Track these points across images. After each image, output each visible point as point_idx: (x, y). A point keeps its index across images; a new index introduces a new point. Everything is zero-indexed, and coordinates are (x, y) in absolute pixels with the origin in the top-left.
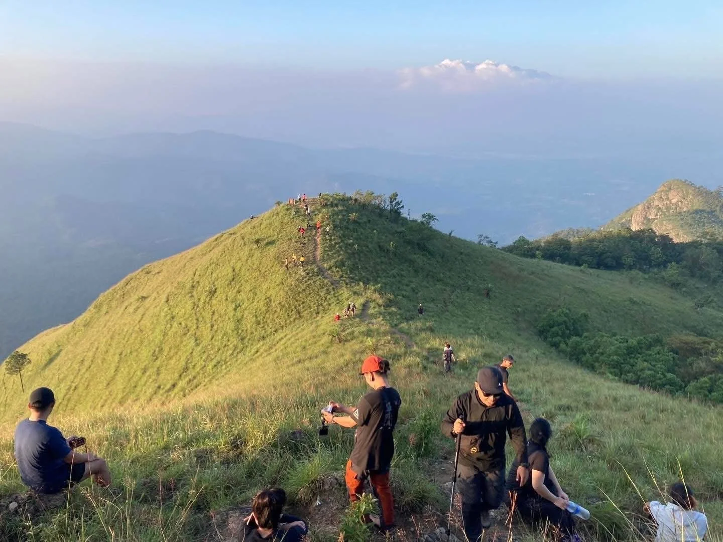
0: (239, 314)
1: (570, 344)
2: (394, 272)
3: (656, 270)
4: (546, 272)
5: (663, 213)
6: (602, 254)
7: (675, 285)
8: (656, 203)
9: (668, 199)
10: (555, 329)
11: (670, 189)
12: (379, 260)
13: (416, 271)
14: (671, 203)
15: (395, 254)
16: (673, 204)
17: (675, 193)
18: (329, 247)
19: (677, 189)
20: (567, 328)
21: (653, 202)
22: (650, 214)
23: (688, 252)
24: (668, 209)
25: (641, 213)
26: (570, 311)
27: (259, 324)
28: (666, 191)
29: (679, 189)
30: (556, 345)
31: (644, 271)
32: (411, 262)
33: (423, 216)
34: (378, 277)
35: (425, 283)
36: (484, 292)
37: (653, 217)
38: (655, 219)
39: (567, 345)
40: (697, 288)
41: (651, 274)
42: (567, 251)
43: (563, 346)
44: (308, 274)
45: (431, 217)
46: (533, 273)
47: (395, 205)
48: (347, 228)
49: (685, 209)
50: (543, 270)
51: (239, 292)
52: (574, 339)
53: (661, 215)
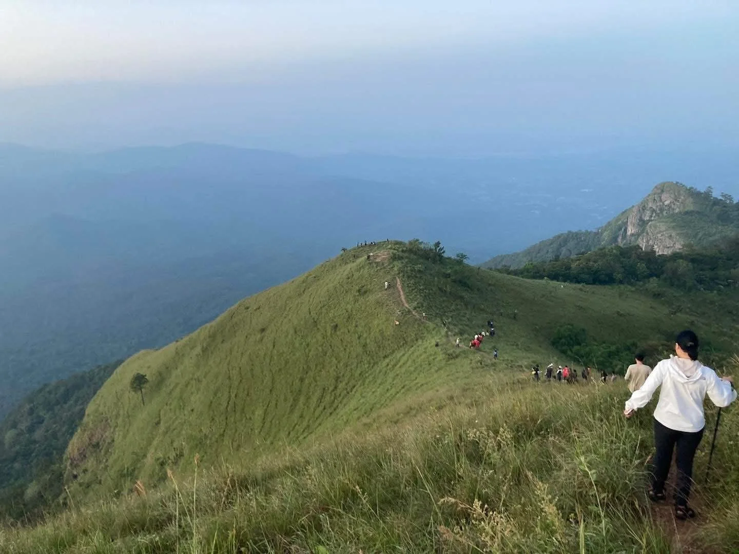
0: (362, 341)
1: (573, 351)
2: (453, 307)
3: (641, 283)
4: (553, 294)
5: (658, 215)
6: (597, 272)
7: (657, 296)
8: (650, 205)
9: (661, 200)
10: (563, 340)
11: (663, 191)
12: (442, 299)
13: (466, 305)
14: (663, 204)
15: (450, 293)
16: (666, 206)
17: (668, 195)
18: (409, 293)
19: (669, 191)
20: (571, 339)
21: (647, 204)
22: (645, 215)
23: (669, 265)
24: (662, 210)
25: (636, 215)
26: (572, 325)
27: (379, 347)
28: (659, 194)
29: (671, 191)
30: (564, 352)
31: (632, 284)
32: (462, 298)
33: (458, 256)
34: (445, 312)
35: (473, 314)
36: (512, 316)
37: (648, 218)
38: (650, 221)
39: (572, 352)
40: (675, 296)
41: (637, 287)
42: (568, 271)
43: (569, 352)
44: (402, 313)
45: (463, 256)
46: (543, 296)
47: (439, 251)
48: (417, 277)
49: (677, 211)
50: (551, 292)
51: (356, 326)
52: (576, 348)
53: (655, 217)
